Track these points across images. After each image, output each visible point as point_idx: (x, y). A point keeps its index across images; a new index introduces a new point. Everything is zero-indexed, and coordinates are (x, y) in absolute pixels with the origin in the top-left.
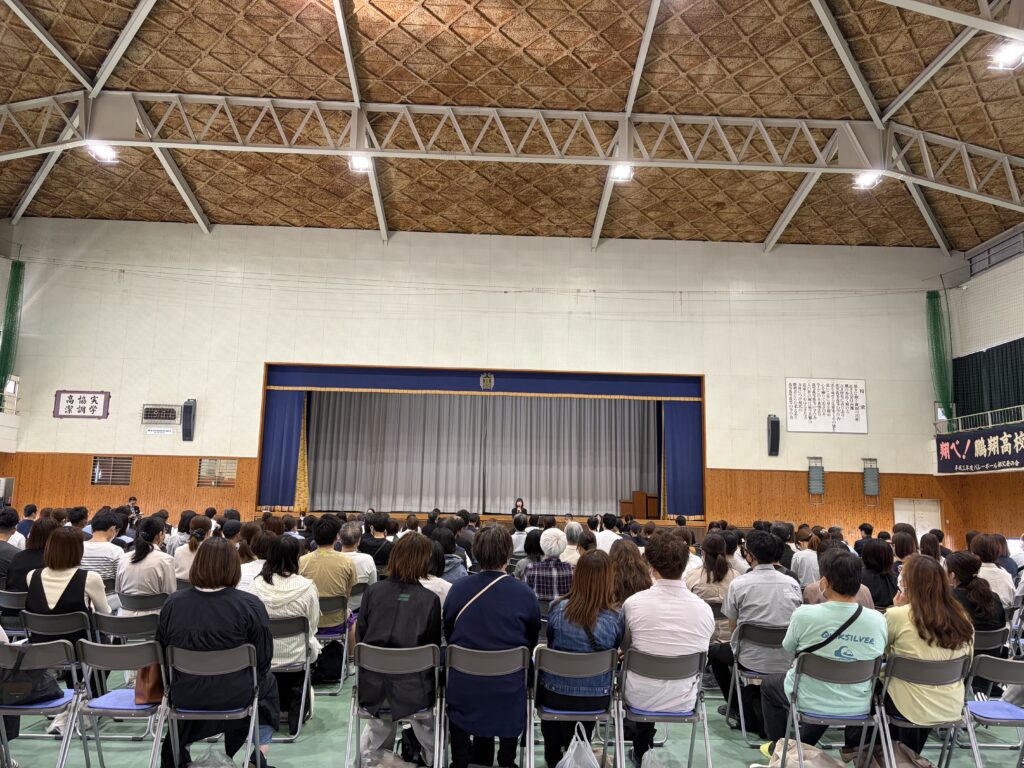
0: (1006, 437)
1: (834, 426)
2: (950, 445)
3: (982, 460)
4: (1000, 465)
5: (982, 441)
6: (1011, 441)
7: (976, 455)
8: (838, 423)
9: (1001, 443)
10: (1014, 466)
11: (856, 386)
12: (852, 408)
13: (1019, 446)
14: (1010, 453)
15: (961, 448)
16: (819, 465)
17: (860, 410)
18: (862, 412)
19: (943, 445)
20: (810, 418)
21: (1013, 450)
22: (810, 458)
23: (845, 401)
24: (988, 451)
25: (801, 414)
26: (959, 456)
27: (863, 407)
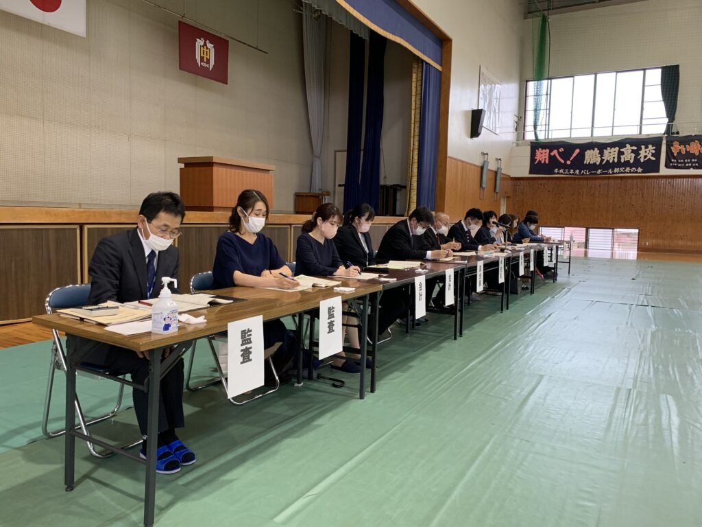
0: (628, 149)
2: (550, 152)
3: (593, 167)
4: (616, 170)
5: (597, 151)
6: (636, 153)
7: (586, 162)
9: (621, 153)
10: (636, 172)
13: (645, 157)
14: (632, 161)
15: (566, 155)
19: (539, 152)
21: (637, 160)
24: (602, 160)
26: (563, 161)
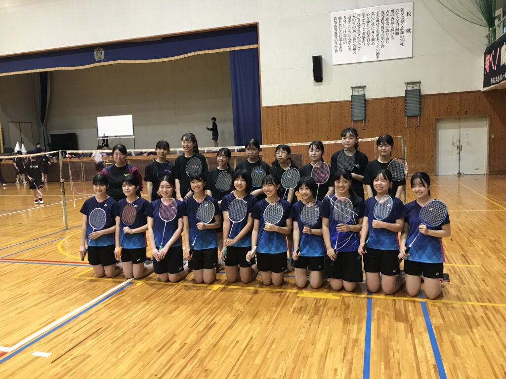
1: (378, 54)
2: (490, 57)
3: (503, 69)
5: (505, 47)
7: (501, 64)
8: (382, 51)
11: (403, 10)
12: (397, 33)
15: (494, 59)
16: (361, 93)
17: (406, 34)
18: (408, 37)
19: (487, 58)
20: (354, 49)
22: (353, 88)
23: (390, 27)
25: (345, 47)
26: (493, 67)
27: (408, 31)
